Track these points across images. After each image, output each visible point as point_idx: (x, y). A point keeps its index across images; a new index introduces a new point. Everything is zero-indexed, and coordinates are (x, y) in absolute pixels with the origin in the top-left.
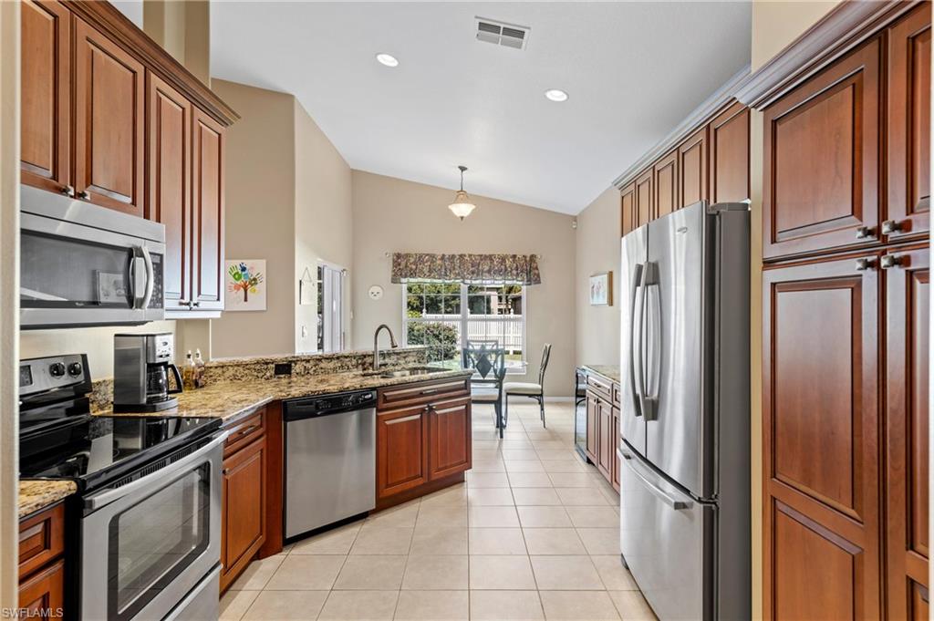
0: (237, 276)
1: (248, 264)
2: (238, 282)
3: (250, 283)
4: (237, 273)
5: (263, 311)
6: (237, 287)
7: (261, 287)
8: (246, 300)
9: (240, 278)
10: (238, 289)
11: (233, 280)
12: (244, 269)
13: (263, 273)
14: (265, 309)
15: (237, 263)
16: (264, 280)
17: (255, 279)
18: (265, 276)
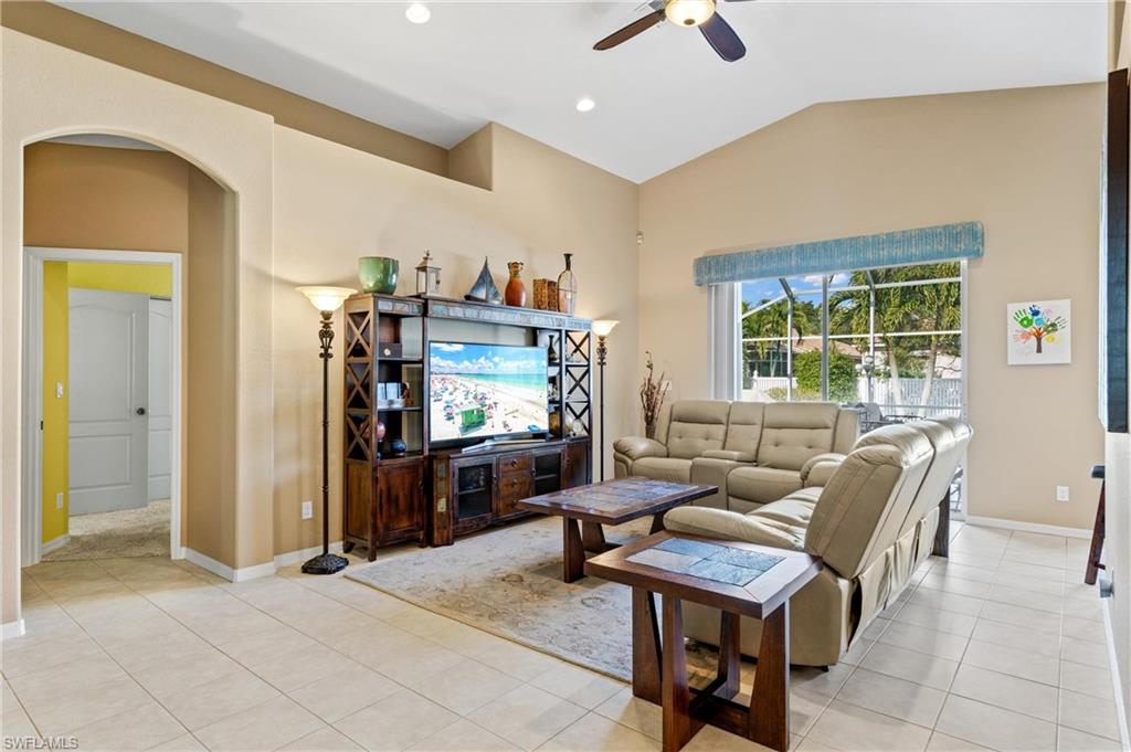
0: (1025, 322)
1: (1041, 306)
2: (1028, 330)
3: (1045, 330)
4: (1026, 318)
5: (1068, 364)
6: (1026, 336)
7: (1064, 334)
8: (1039, 350)
9: (1030, 323)
10: (1027, 338)
11: (1020, 327)
12: (1036, 313)
13: (1067, 316)
14: (1069, 361)
15: (1027, 306)
16: (1068, 325)
17: (1053, 325)
18: (1068, 319)
